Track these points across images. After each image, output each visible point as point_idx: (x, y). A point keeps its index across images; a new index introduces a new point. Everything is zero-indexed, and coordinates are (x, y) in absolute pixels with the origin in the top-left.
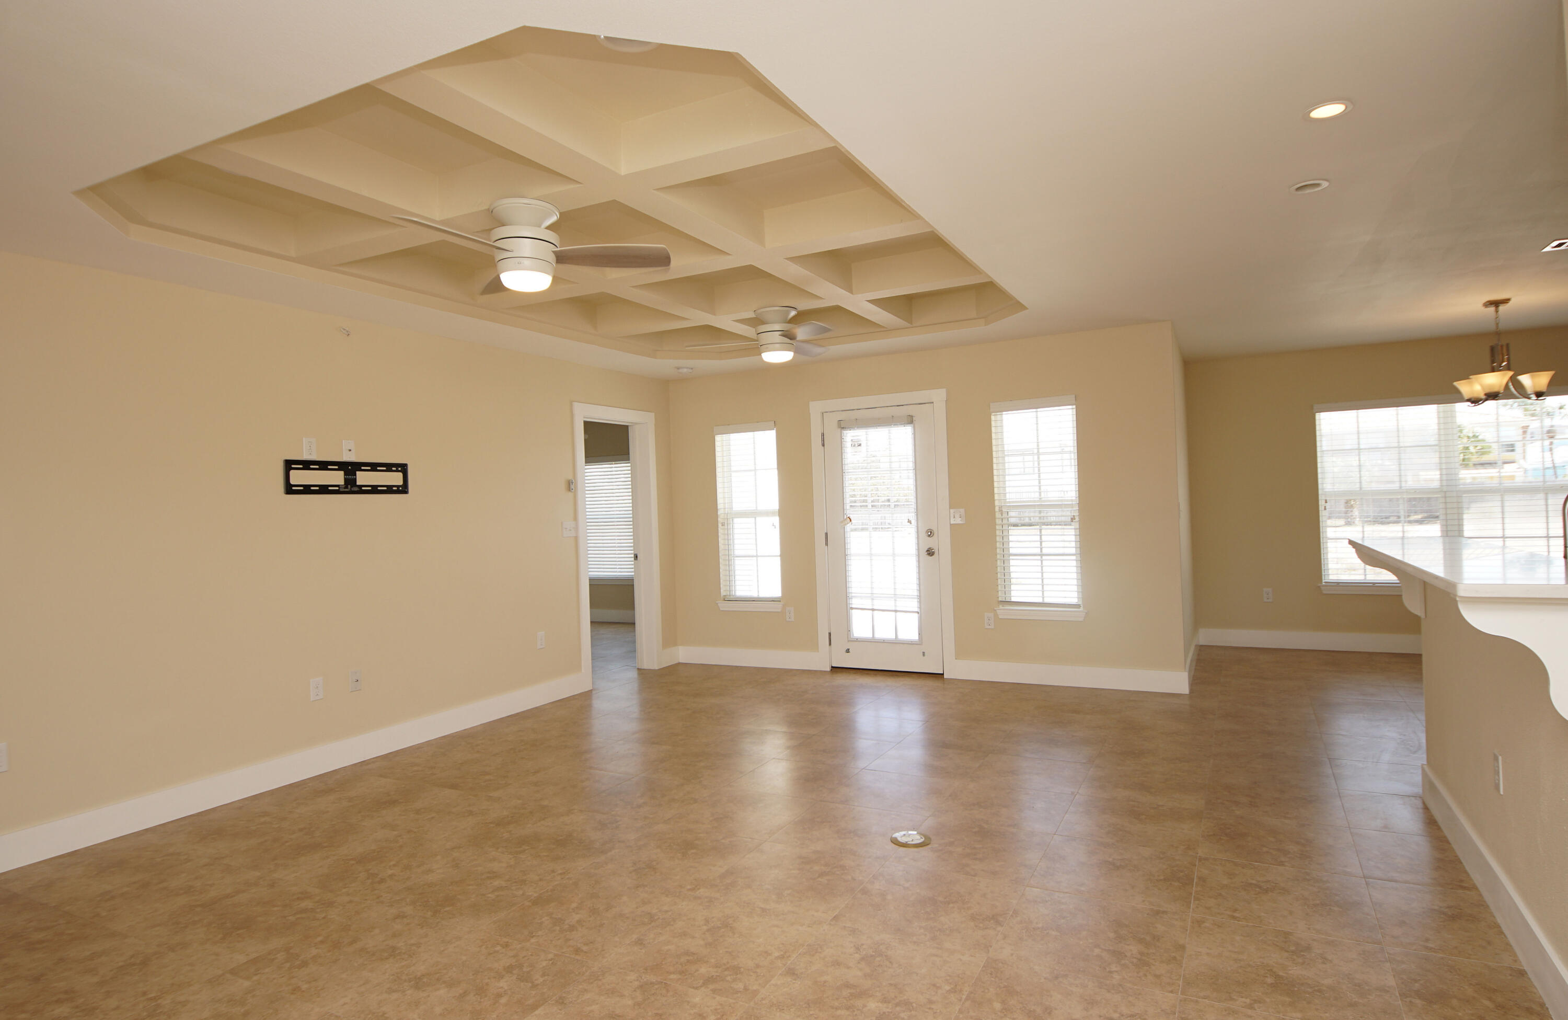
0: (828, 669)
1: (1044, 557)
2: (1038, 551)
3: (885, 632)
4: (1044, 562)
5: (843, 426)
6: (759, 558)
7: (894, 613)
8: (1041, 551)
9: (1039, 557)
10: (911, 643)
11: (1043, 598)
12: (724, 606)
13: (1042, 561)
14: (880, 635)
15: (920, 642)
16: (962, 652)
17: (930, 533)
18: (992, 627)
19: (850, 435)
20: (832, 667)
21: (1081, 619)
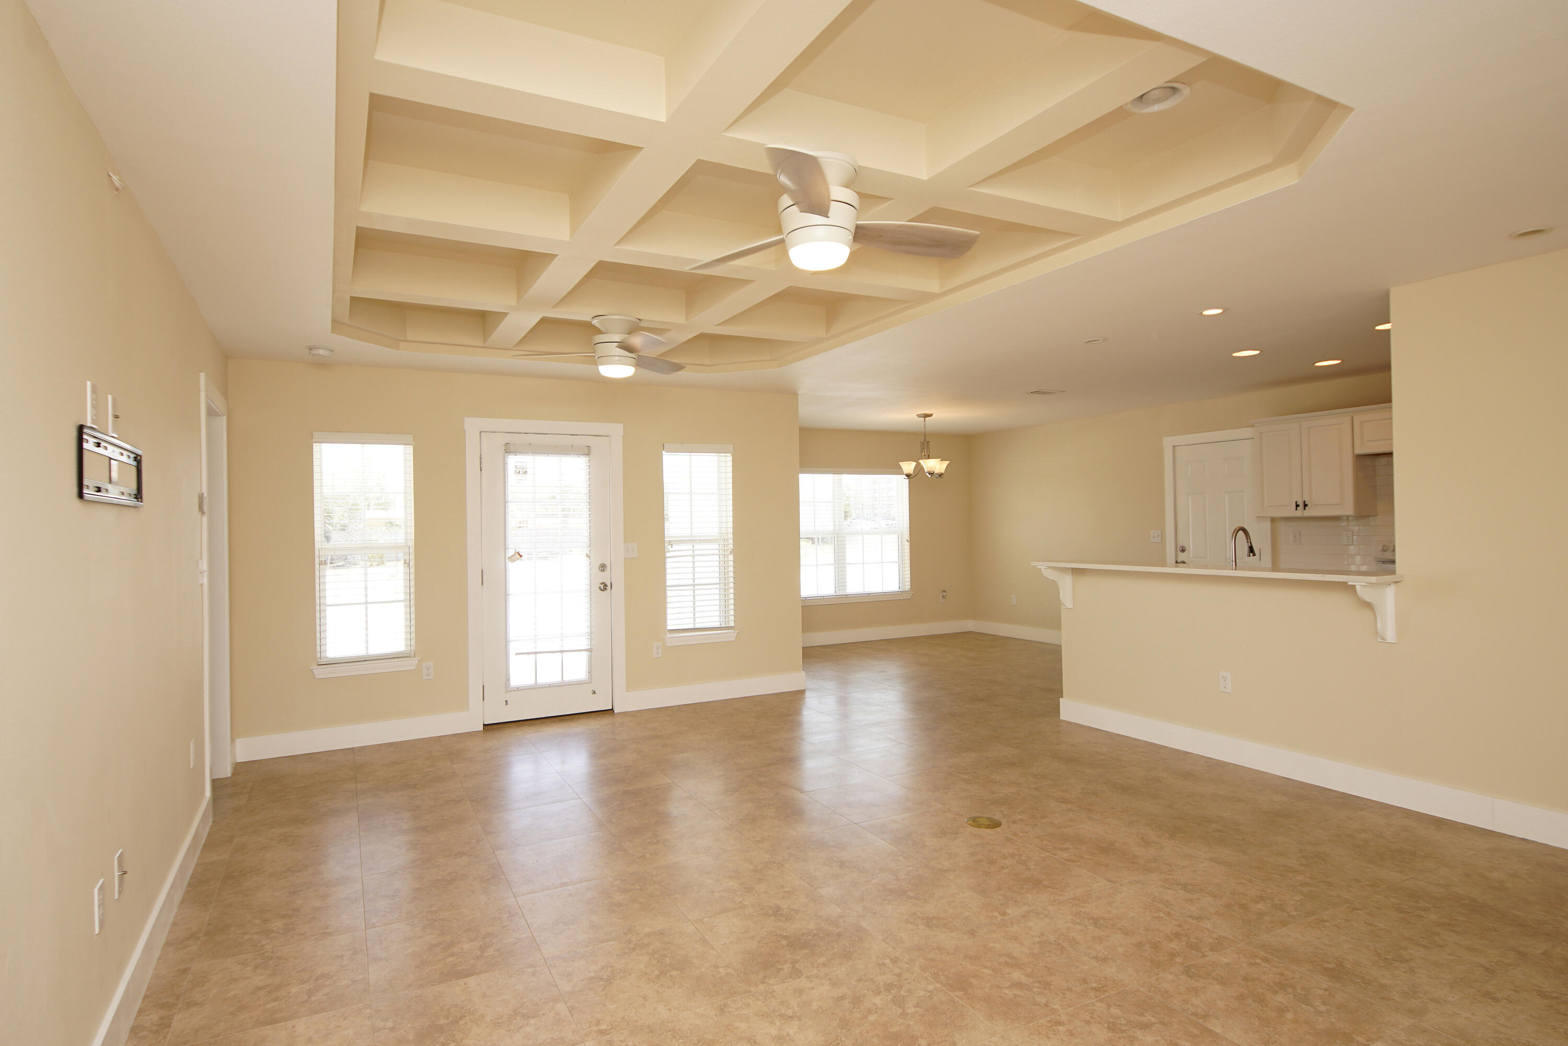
0: (481, 728)
1: (696, 587)
2: (691, 582)
3: (549, 674)
4: (696, 591)
5: (509, 449)
6: (369, 606)
7: (560, 654)
8: (694, 582)
9: (692, 587)
10: (579, 683)
11: (694, 624)
12: (321, 673)
13: (694, 591)
14: (543, 680)
15: (589, 682)
16: (632, 684)
17: (603, 567)
18: (660, 655)
19: (513, 461)
20: (484, 725)
21: (733, 639)
